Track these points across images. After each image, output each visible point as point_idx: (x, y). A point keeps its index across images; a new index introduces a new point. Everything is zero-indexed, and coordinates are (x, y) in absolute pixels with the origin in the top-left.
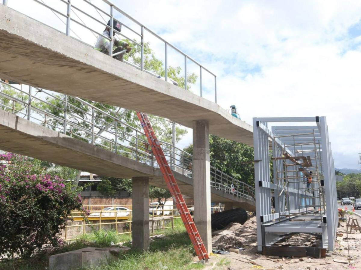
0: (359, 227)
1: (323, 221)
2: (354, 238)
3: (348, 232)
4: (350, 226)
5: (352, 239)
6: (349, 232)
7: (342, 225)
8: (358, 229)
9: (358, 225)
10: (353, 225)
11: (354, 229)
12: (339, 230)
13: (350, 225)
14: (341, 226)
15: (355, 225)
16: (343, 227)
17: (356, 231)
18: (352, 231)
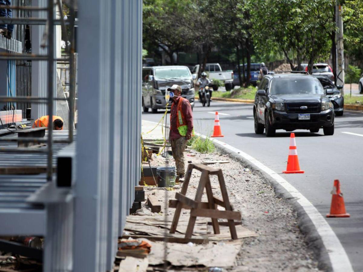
0: (230, 208)
1: (54, 178)
2: (200, 262)
3: (176, 235)
4: (189, 203)
5: (193, 266)
6: (183, 236)
7: (154, 203)
8: (225, 220)
9: (225, 203)
10: (205, 199)
11: (209, 220)
12: (134, 227)
13: (188, 200)
14: (149, 205)
15: (213, 202)
16: (156, 209)
17: (216, 232)
18: (196, 229)
